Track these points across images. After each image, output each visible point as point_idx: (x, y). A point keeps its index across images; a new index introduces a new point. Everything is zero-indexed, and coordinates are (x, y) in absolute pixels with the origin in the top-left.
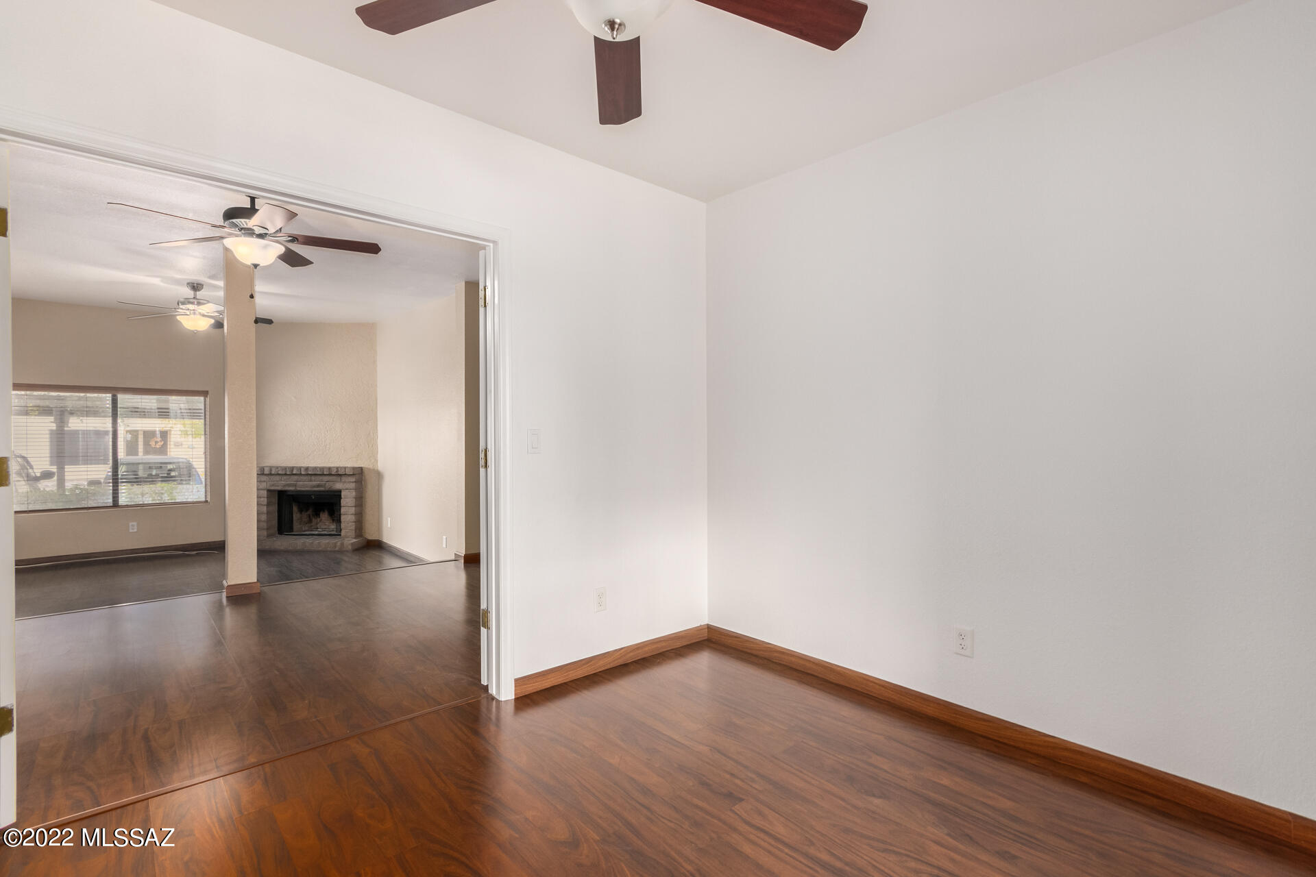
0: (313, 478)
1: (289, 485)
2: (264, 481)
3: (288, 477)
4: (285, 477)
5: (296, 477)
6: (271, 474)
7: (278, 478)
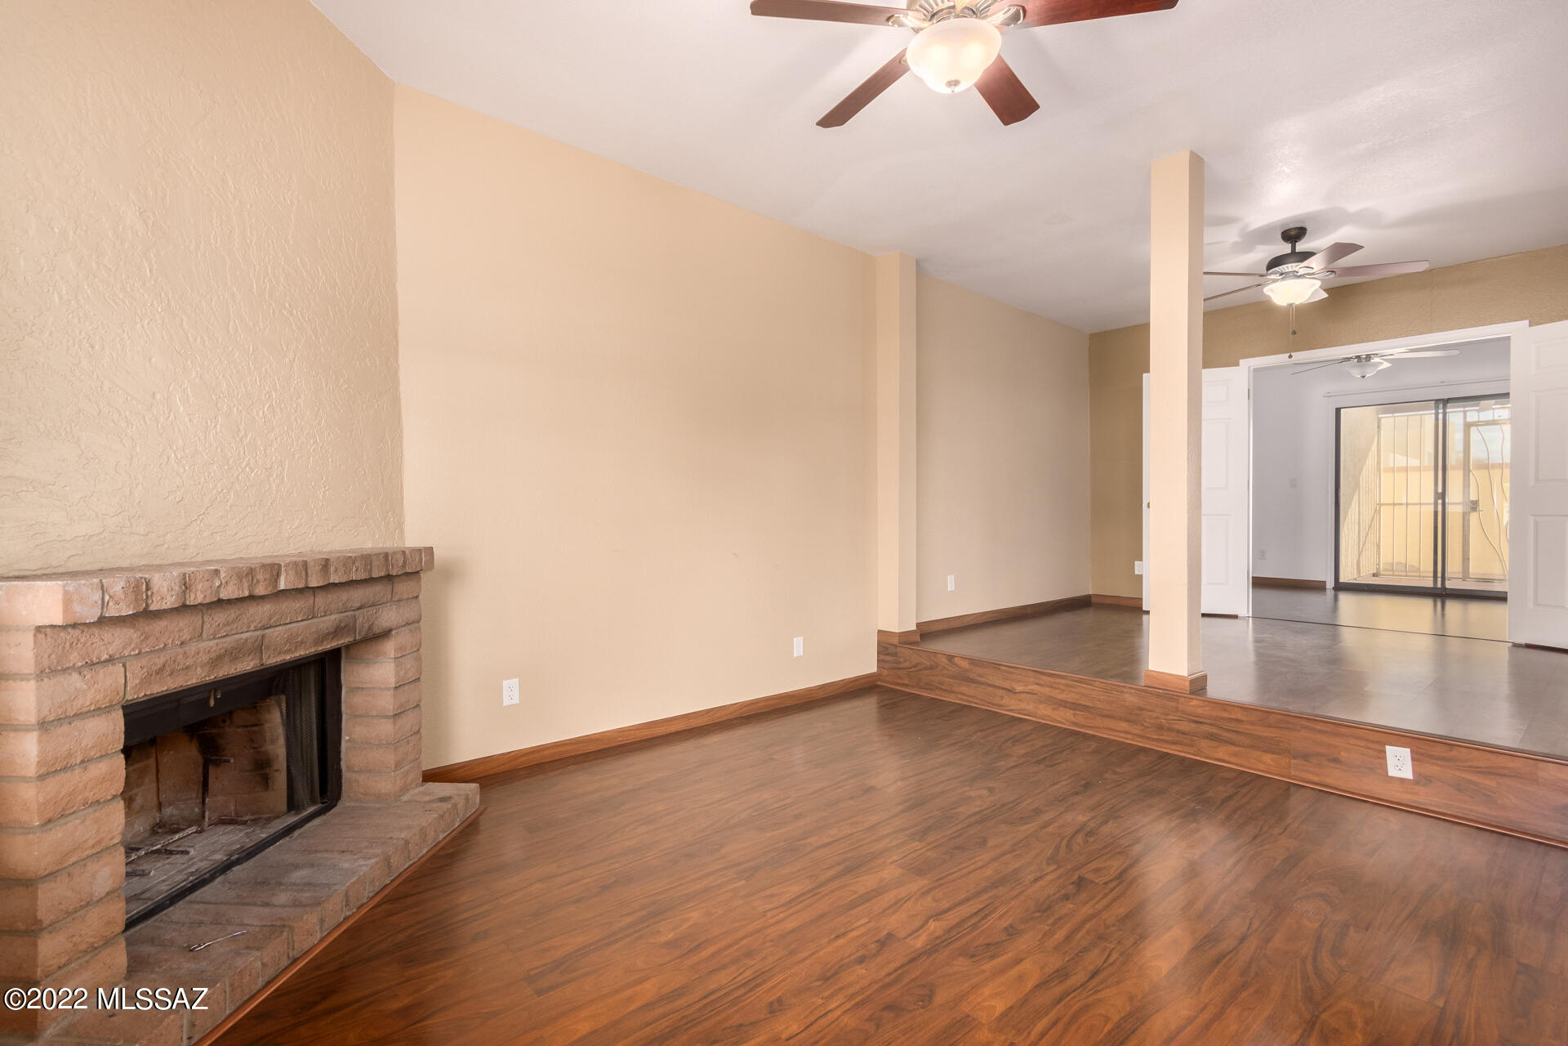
0: (321, 600)
1: (234, 654)
2: (111, 660)
3: (232, 613)
4: (220, 617)
5: (266, 609)
6: (183, 609)
7: (184, 626)
